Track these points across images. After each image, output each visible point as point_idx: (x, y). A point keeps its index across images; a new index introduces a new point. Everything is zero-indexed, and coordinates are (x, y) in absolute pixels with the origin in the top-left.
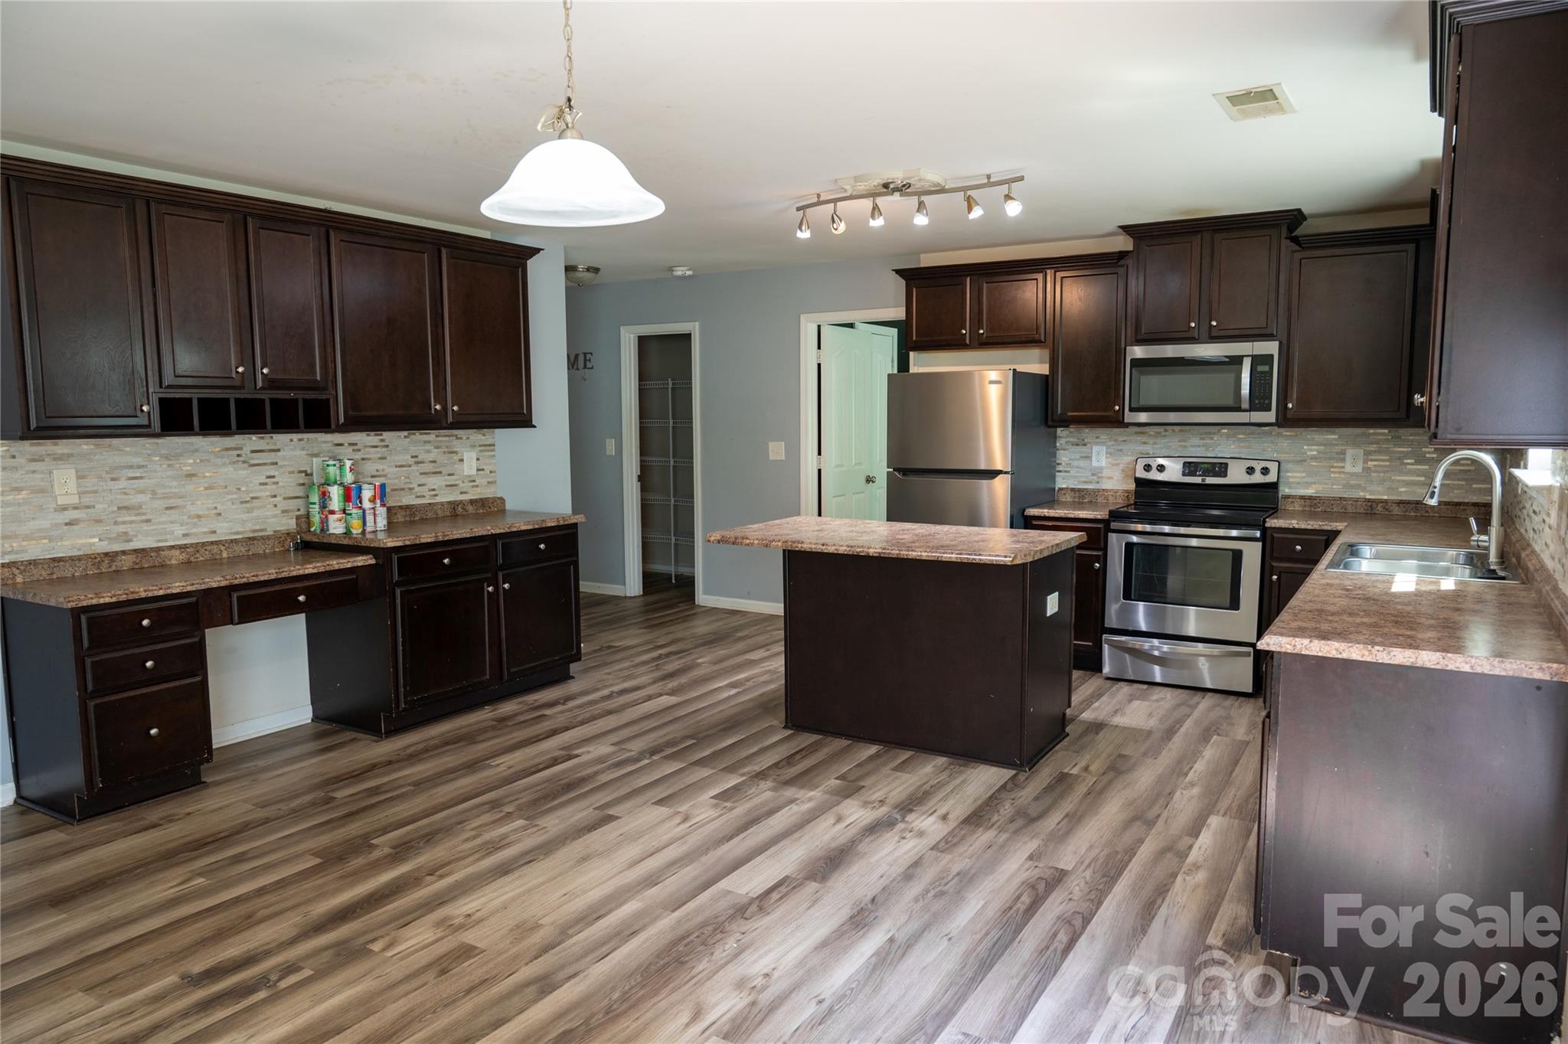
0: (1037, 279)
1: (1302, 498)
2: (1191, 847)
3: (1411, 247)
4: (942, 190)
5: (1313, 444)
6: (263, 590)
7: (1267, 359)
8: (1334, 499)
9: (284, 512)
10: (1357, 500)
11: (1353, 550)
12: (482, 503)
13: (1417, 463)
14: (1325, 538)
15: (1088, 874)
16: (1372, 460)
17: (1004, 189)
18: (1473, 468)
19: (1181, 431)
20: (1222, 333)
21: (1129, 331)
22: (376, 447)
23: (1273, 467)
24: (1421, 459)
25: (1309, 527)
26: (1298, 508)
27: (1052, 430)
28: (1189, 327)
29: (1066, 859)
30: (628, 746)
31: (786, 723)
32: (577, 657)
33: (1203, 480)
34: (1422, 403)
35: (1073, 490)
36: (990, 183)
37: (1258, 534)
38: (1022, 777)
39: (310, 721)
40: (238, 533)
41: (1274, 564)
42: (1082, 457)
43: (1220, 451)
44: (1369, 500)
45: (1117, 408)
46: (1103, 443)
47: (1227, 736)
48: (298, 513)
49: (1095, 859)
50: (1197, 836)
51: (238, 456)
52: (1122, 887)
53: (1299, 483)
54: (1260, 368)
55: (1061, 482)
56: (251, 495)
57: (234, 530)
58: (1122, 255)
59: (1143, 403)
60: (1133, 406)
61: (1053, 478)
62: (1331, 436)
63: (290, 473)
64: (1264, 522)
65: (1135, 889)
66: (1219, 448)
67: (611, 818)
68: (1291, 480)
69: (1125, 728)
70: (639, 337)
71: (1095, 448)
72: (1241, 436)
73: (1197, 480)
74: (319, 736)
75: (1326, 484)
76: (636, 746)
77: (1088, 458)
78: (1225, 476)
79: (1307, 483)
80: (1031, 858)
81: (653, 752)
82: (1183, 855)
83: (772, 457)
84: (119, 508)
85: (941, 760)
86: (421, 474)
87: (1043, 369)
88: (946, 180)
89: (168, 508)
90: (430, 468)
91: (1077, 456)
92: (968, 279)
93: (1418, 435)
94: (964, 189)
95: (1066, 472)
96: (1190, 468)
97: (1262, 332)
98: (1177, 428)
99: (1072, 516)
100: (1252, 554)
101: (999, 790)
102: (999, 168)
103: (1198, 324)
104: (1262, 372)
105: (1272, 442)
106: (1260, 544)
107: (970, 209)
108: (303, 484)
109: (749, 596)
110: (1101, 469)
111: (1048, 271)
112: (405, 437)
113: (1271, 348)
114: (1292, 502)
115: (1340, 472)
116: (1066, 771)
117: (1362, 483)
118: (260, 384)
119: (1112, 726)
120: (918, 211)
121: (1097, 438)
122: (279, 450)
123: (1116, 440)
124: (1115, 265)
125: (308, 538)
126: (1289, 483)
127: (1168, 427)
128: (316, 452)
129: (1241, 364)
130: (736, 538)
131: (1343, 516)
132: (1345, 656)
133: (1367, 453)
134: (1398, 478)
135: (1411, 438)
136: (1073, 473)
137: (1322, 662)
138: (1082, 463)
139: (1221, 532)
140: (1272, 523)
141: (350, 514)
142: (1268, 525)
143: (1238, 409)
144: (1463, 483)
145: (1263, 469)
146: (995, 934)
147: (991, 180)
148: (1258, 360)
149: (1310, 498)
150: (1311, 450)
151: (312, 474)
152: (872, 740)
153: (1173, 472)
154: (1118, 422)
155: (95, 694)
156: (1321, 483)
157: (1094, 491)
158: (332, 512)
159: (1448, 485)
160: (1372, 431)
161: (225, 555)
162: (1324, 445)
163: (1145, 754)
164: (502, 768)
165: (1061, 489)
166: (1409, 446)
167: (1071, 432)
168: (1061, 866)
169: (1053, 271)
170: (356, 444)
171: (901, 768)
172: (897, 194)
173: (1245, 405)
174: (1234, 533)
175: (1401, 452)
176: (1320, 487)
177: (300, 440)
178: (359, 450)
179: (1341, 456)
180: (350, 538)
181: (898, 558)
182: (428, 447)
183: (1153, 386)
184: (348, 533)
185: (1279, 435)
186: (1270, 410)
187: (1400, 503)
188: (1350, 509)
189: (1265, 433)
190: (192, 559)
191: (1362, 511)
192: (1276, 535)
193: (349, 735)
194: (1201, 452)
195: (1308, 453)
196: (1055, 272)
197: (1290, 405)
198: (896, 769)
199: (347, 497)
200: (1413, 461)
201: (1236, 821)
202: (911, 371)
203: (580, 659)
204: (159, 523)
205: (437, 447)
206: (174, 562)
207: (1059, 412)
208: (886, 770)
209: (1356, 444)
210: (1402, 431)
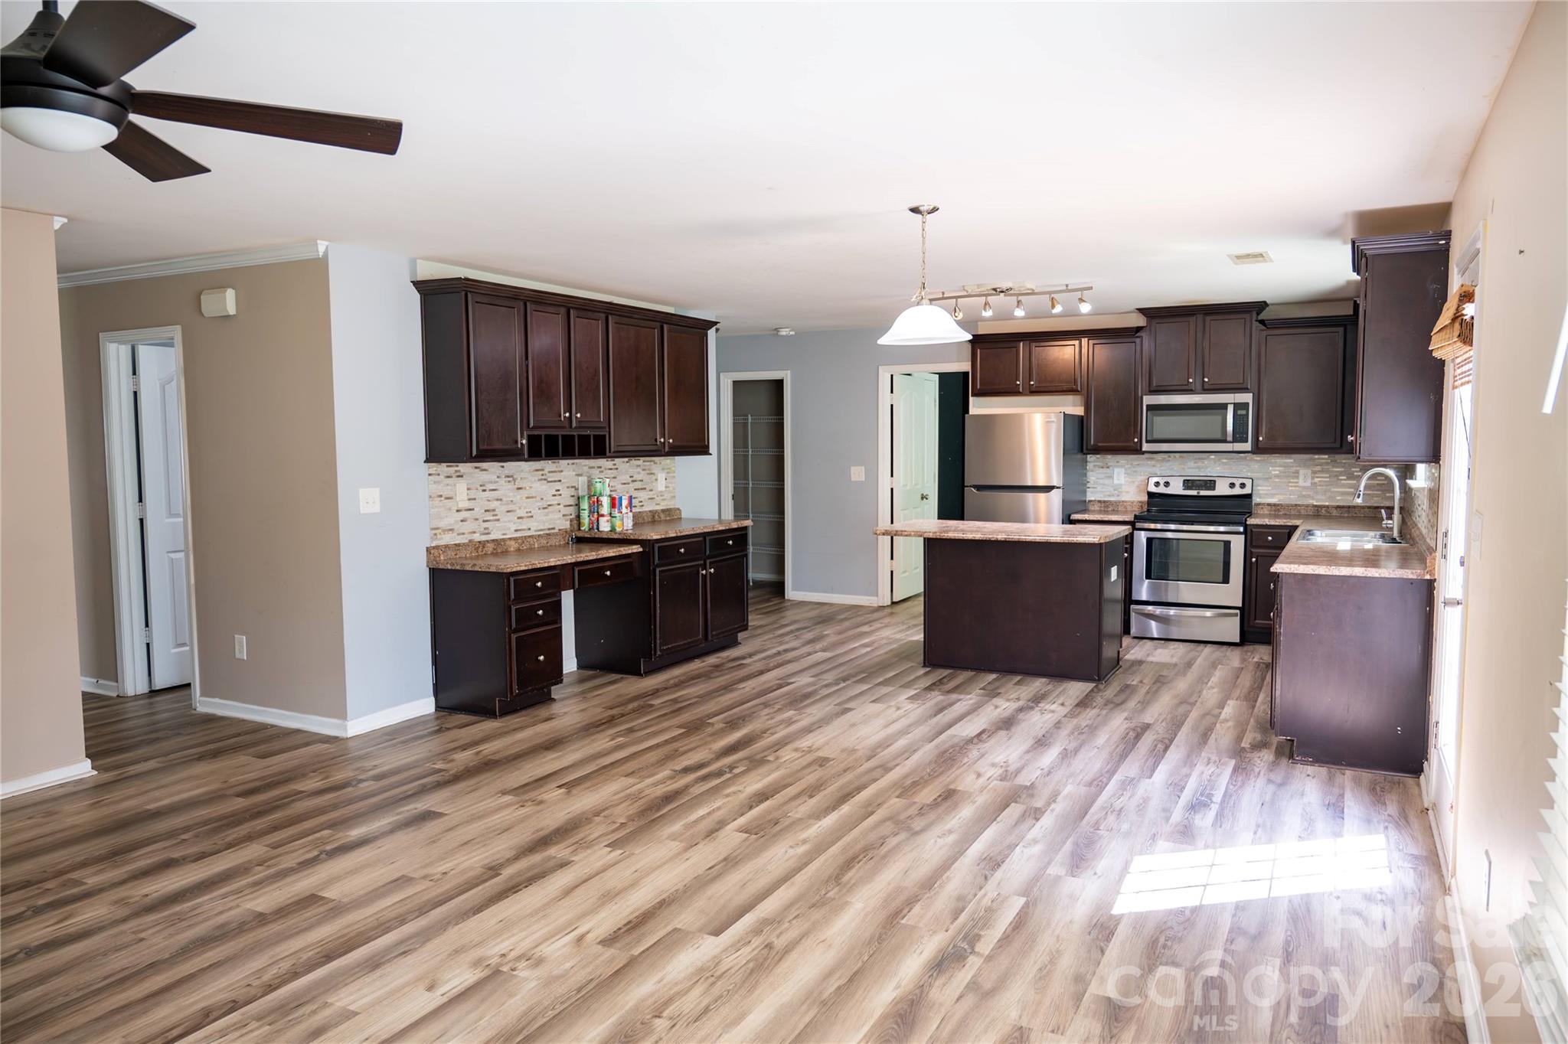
0: (1074, 345)
1: (1269, 505)
2: (1220, 713)
3: (1341, 330)
4: (1033, 293)
5: (1276, 465)
6: (589, 567)
7: (1245, 406)
8: (1292, 506)
9: (564, 515)
10: (1307, 506)
11: (1310, 532)
12: (667, 511)
13: (1349, 478)
14: (1288, 531)
15: (1164, 724)
16: (1317, 477)
17: (1078, 294)
18: (1386, 482)
19: (1180, 457)
20: (1212, 387)
21: (1144, 383)
22: (611, 469)
23: (1248, 483)
24: (1351, 477)
25: (1277, 524)
26: (1266, 512)
27: (1085, 456)
28: (1188, 382)
29: (1148, 718)
30: (824, 676)
31: (924, 663)
32: (745, 628)
33: (1198, 493)
34: (1352, 440)
35: (1099, 501)
36: (1068, 290)
37: (1241, 529)
38: (1101, 687)
39: (576, 669)
40: (541, 530)
41: (1253, 550)
42: (1106, 477)
43: (1210, 472)
44: (1316, 506)
45: (1136, 440)
46: (1122, 467)
47: (1228, 665)
48: (571, 517)
49: (1165, 719)
50: (1223, 708)
51: (542, 475)
52: (1185, 729)
53: (1266, 494)
54: (1239, 412)
55: (1090, 497)
56: (548, 503)
57: (539, 528)
58: (1139, 329)
59: (1156, 436)
60: (1148, 438)
61: (1085, 492)
62: (1289, 460)
63: (568, 487)
64: (1246, 520)
65: (1194, 728)
66: (1209, 469)
67: (849, 710)
68: (1261, 492)
69: (1157, 663)
70: (734, 382)
71: (1116, 470)
72: (1225, 461)
73: (1194, 493)
74: (582, 681)
75: (1286, 495)
76: (829, 677)
77: (1111, 477)
78: (1214, 489)
79: (1272, 494)
80: (1126, 719)
81: (844, 680)
82: (1218, 716)
83: (853, 479)
84: (486, 511)
85: (1044, 680)
86: (635, 489)
87: (1079, 411)
88: (1037, 287)
89: (508, 512)
90: (638, 485)
91: (1100, 476)
92: (1022, 344)
93: (1349, 459)
94: (1050, 293)
95: (1094, 488)
96: (1188, 484)
97: (1240, 386)
98: (1177, 455)
99: (1106, 519)
100: (1238, 544)
101: (1090, 692)
102: (1075, 282)
103: (1195, 380)
104: (1240, 415)
105: (1247, 465)
106: (1243, 536)
107: (1053, 306)
108: (573, 496)
109: (832, 590)
110: (1120, 485)
111: (1083, 339)
112: (627, 462)
113: (1247, 398)
114: (1262, 508)
115: (1295, 486)
116: (1128, 683)
117: (1311, 493)
118: (574, 425)
119: (1148, 662)
120: (1018, 306)
121: (1118, 462)
122: (562, 471)
123: (1132, 464)
124: (1133, 336)
125: (580, 534)
126: (1260, 494)
127: (1172, 455)
128: (580, 473)
129: (1226, 409)
130: (897, 531)
131: (1299, 516)
132: (1316, 573)
133: (1314, 472)
134: (1336, 490)
135: (1344, 461)
136: (1099, 488)
137: (1305, 576)
138: (1107, 481)
139: (1212, 528)
140: (1251, 521)
141: (615, 517)
142: (1248, 523)
143: (1225, 441)
144: (1380, 493)
145: (1241, 484)
146: (1121, 747)
147: (1069, 288)
148: (1238, 406)
149: (1275, 505)
150: (1275, 470)
151: (578, 489)
152: (991, 671)
153: (1177, 488)
154: (1137, 450)
155: (516, 631)
156: (1281, 494)
157: (1116, 502)
158: (603, 516)
159: (1369, 494)
160: (1317, 457)
161: (536, 546)
162: (1285, 467)
163: (1176, 674)
164: (747, 689)
165: (1090, 501)
166: (1343, 467)
167: (1098, 458)
168: (1146, 722)
169: (1086, 339)
170: (601, 467)
171: (1018, 683)
172: (1002, 295)
173: (1230, 438)
174: (1222, 529)
175: (1338, 471)
176: (1281, 497)
177: (573, 464)
178: (602, 472)
179: (1296, 475)
180: (616, 533)
181: (1019, 542)
182: (639, 470)
183: (1164, 425)
184: (613, 530)
185: (1251, 460)
186: (1247, 442)
187: (1338, 507)
188: (1303, 512)
189: (1241, 458)
190: (521, 548)
191: (1311, 513)
192: (1253, 530)
193: (615, 676)
194: (1195, 472)
195: (1273, 473)
196: (1088, 340)
197: (1261, 439)
198: (1016, 684)
199: (613, 505)
200: (1345, 478)
201: (1245, 703)
202: (970, 413)
203: (746, 629)
204: (505, 522)
205: (644, 470)
206: (512, 549)
207: (1092, 443)
208: (1010, 685)
209: (1305, 466)
210: (1337, 457)
